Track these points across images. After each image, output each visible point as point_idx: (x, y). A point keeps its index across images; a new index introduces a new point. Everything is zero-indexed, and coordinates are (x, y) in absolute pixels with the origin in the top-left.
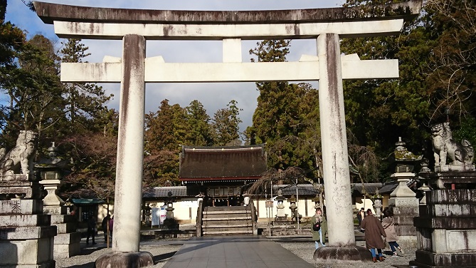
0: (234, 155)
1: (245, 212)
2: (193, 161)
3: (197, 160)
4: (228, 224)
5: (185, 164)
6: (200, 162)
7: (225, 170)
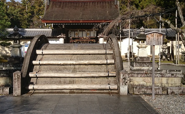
0: (91, 3)
1: (103, 51)
2: (56, 7)
3: (60, 6)
4: (74, 71)
5: (49, 9)
6: (62, 8)
7: (83, 14)
